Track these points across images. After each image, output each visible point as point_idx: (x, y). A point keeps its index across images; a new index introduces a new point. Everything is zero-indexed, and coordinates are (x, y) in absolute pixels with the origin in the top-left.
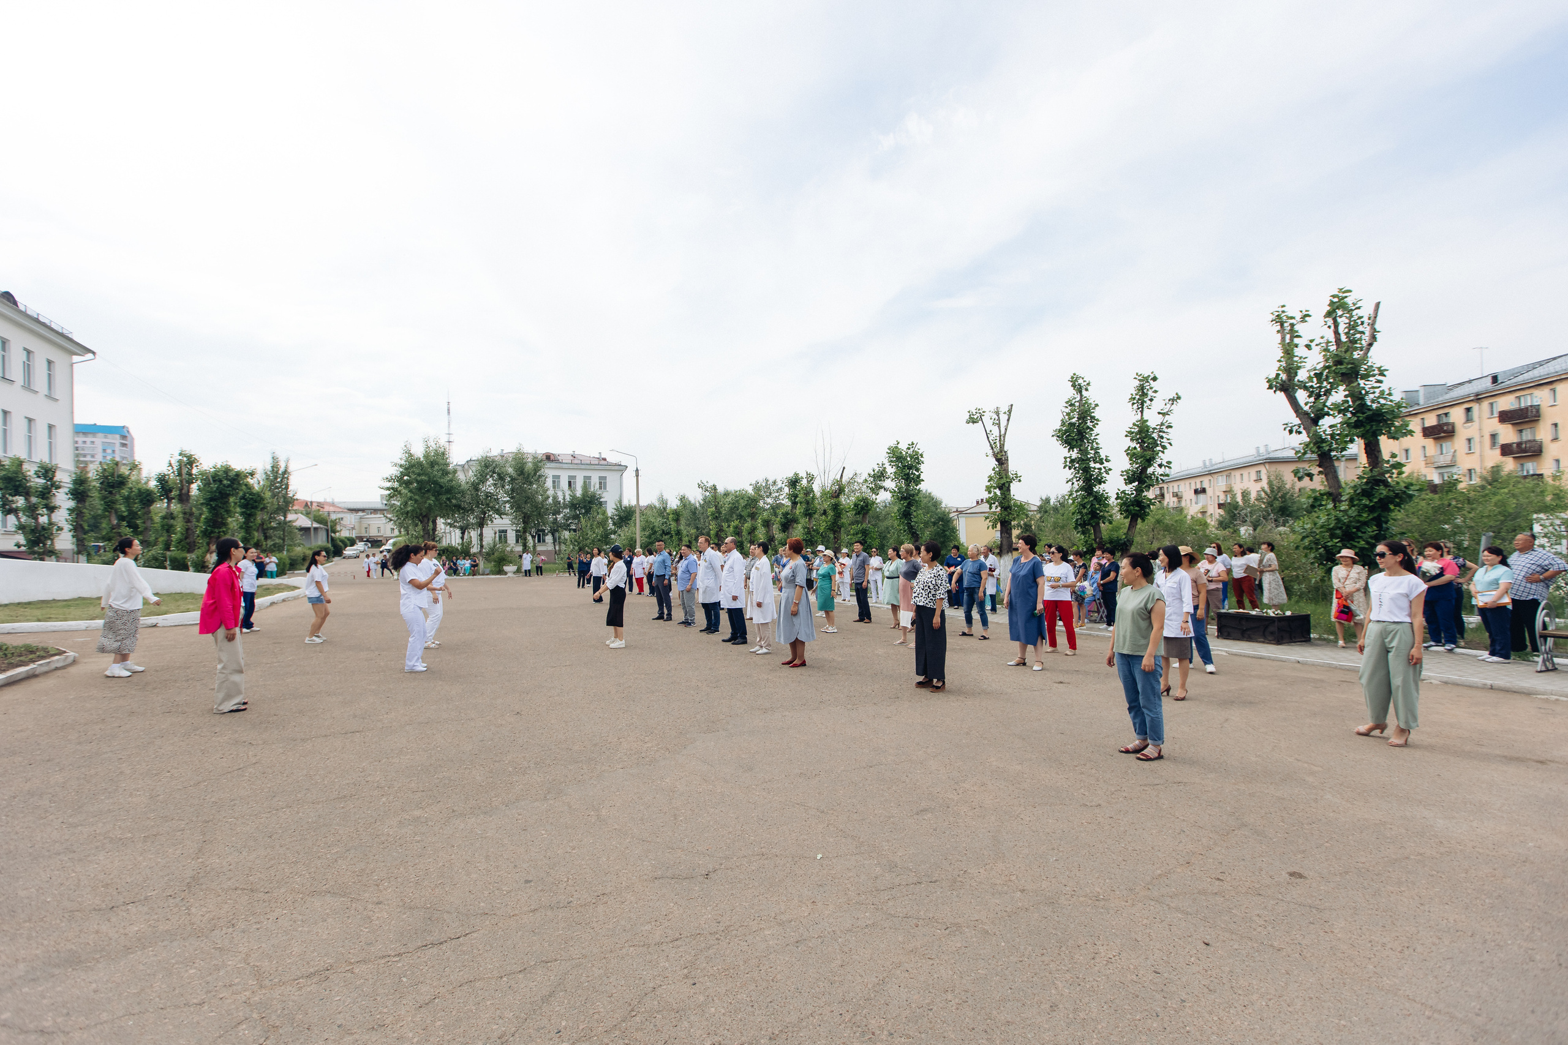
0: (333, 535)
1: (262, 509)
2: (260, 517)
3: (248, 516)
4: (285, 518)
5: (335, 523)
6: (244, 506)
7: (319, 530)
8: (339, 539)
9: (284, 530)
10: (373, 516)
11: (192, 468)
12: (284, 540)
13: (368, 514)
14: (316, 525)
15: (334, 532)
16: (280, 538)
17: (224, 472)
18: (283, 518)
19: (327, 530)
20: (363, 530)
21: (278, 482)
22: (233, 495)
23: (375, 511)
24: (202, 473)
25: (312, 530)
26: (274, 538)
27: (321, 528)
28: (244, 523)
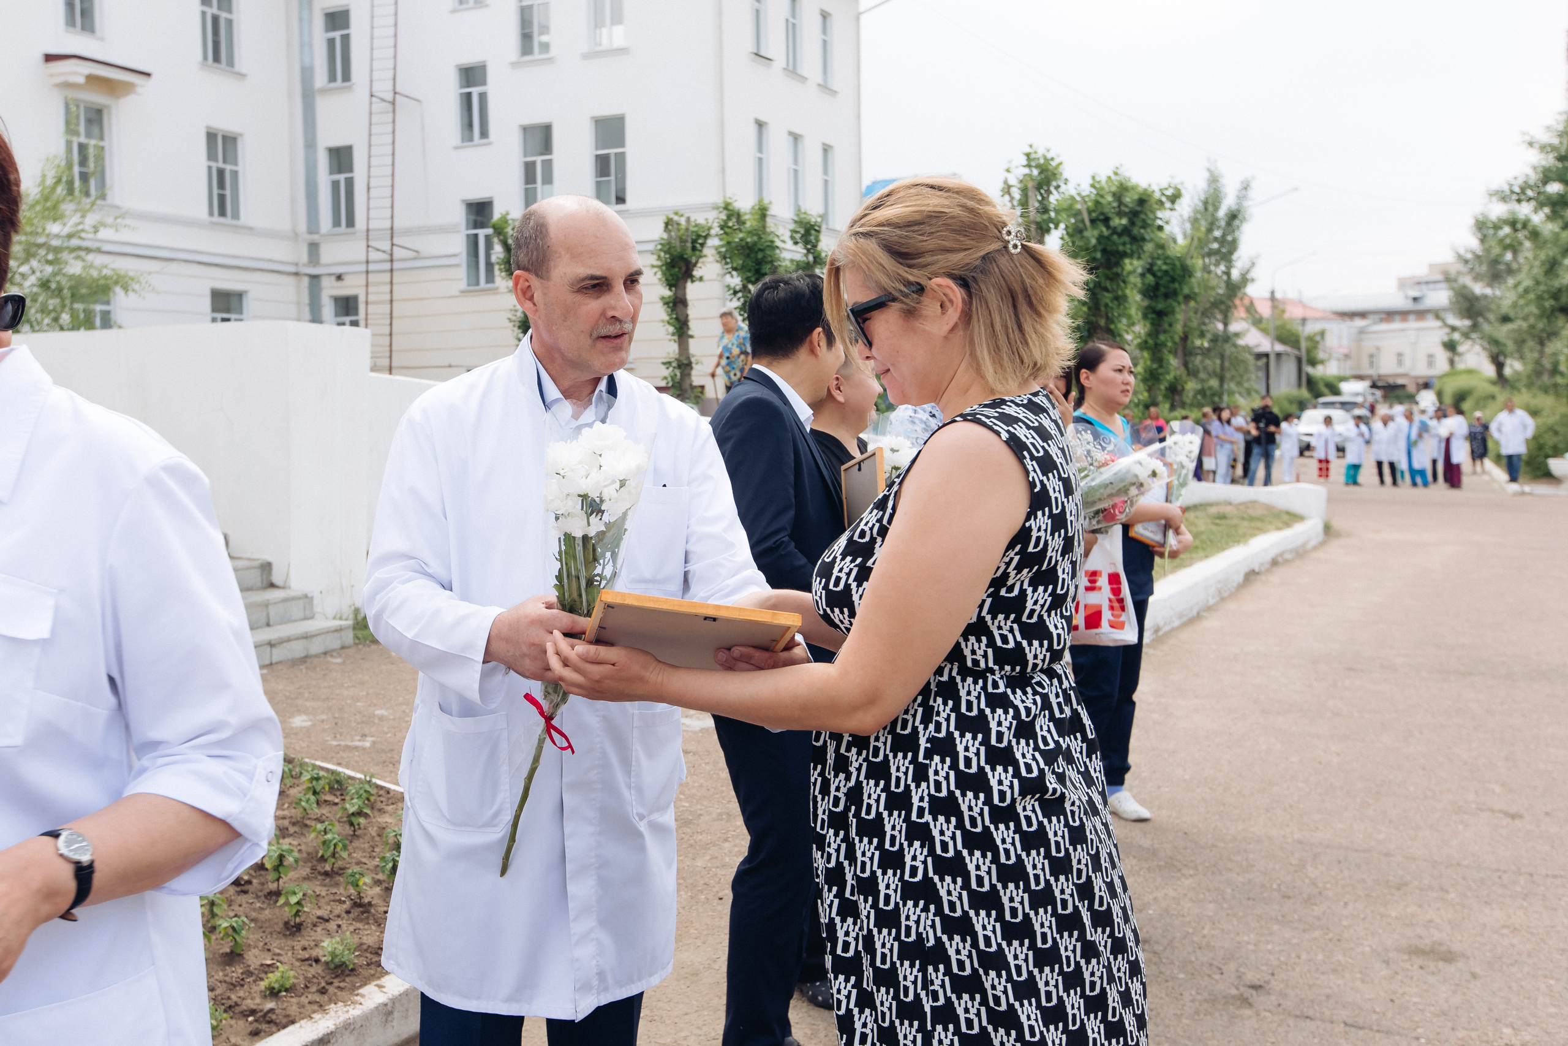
0: (1309, 370)
1: (1188, 298)
2: (1181, 316)
3: (1157, 317)
4: (1226, 324)
5: (1315, 342)
6: (1151, 292)
7: (1284, 358)
8: (1322, 379)
9: (1222, 357)
10: (1384, 326)
11: (1049, 192)
12: (1222, 379)
13: (1375, 323)
14: (1279, 348)
15: (1313, 363)
16: (1214, 374)
17: (1114, 194)
18: (1220, 326)
19: (1299, 360)
20: (1365, 361)
21: (1216, 239)
22: (1131, 256)
23: (1389, 315)
24: (1069, 208)
25: (1272, 358)
26: (1202, 375)
27: (1288, 354)
28: (1149, 335)
